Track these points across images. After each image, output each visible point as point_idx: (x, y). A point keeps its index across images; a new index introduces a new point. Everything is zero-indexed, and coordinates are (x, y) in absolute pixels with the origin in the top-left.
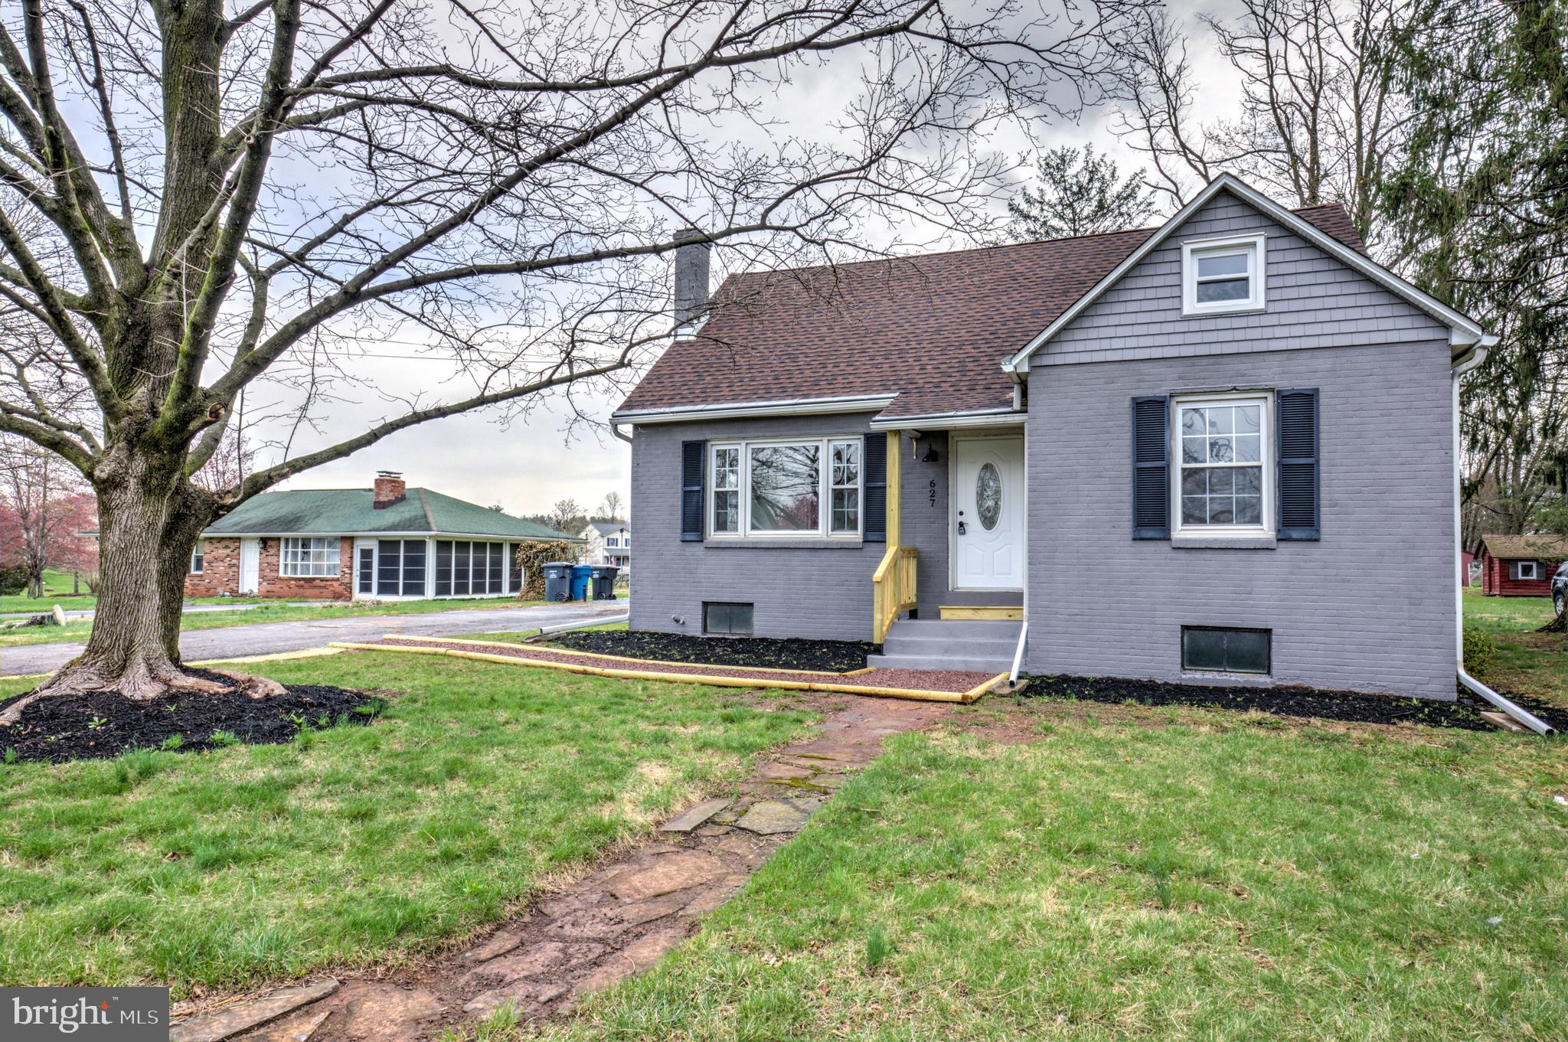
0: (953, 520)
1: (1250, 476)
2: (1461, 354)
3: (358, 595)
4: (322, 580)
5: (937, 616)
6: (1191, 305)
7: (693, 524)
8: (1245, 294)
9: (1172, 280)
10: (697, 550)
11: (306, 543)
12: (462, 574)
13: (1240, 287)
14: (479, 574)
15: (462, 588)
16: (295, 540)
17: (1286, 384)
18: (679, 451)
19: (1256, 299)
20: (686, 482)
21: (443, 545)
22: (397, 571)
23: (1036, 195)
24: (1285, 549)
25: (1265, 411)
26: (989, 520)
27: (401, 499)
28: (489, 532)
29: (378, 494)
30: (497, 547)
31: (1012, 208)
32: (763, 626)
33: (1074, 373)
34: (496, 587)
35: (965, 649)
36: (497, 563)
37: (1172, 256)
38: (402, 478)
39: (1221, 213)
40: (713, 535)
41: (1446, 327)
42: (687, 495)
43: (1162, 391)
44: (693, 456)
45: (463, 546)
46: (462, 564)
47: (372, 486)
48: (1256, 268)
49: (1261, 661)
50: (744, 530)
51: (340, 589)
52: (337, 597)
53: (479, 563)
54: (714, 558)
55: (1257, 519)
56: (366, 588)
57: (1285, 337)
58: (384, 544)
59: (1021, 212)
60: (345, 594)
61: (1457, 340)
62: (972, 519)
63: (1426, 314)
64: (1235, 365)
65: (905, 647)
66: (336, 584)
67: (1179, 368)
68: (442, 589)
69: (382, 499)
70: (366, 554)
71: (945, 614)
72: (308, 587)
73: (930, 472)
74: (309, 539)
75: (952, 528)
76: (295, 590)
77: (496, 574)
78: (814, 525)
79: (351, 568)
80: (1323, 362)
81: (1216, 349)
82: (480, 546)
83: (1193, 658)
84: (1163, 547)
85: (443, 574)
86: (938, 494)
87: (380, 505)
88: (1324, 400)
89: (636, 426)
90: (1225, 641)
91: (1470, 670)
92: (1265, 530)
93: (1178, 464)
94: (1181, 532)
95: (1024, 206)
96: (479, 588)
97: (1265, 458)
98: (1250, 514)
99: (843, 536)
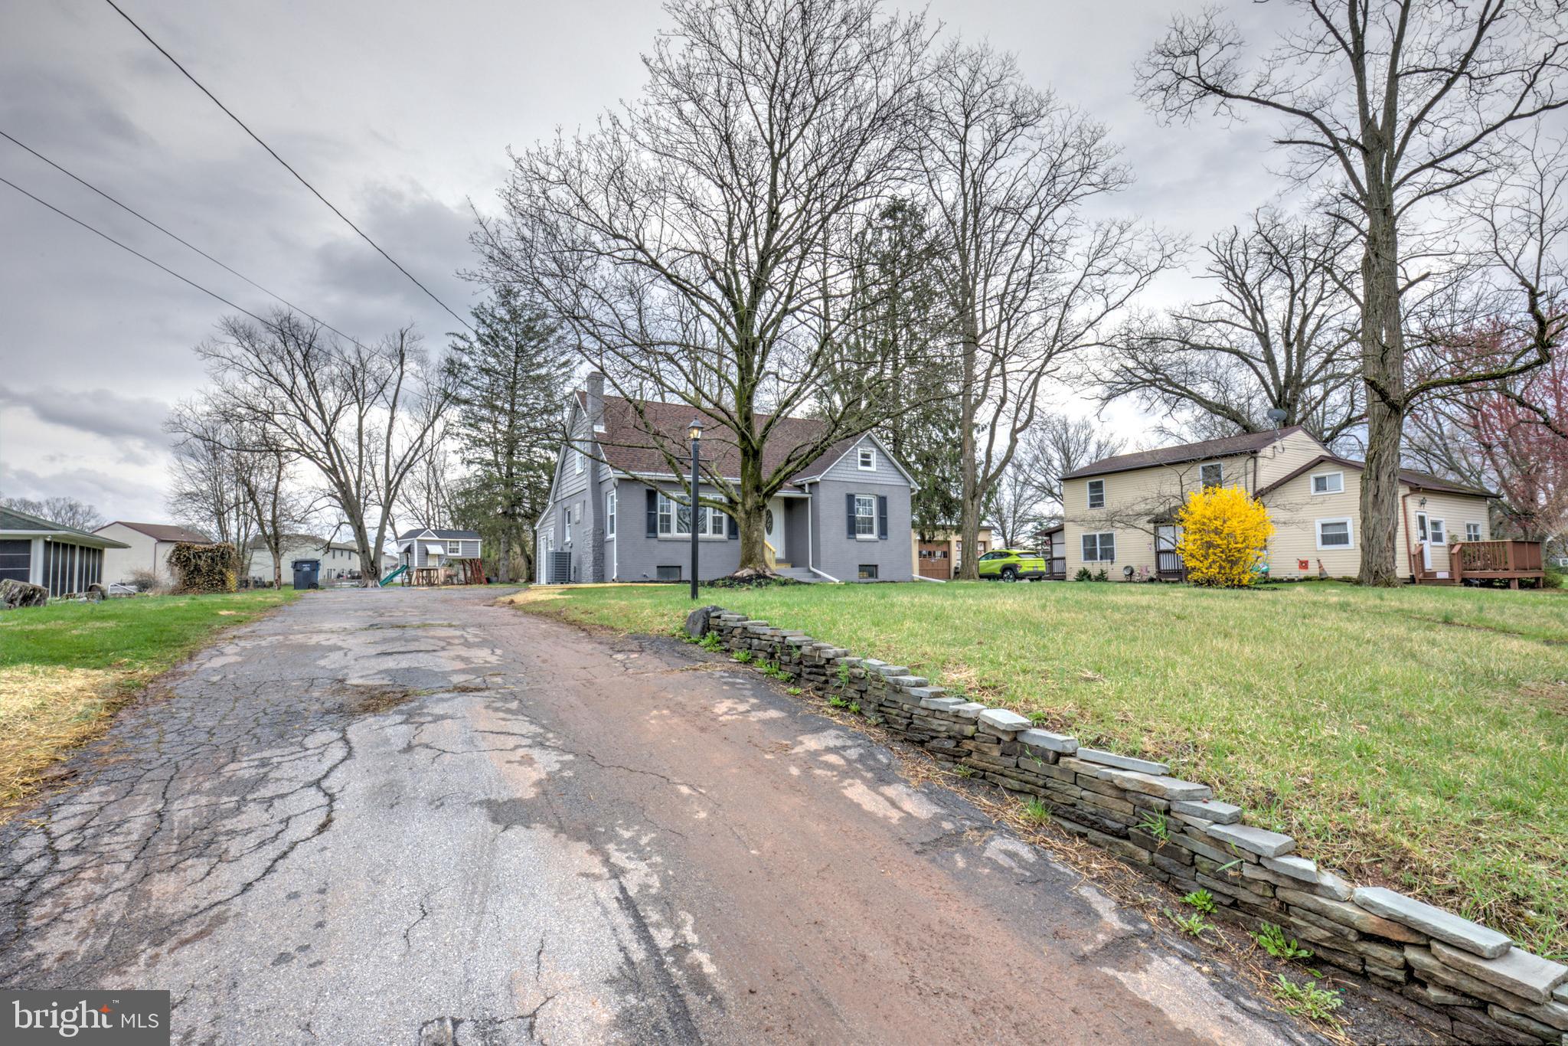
1: (872, 520)
2: (912, 490)
6: (860, 467)
7: (651, 529)
8: (870, 466)
9: (856, 458)
10: (654, 542)
13: (868, 463)
17: (880, 494)
18: (644, 493)
19: (873, 468)
20: (648, 510)
21: (46, 546)
24: (880, 542)
25: (874, 501)
32: (685, 576)
33: (831, 483)
39: (866, 441)
40: (661, 535)
41: (910, 483)
42: (649, 515)
43: (853, 492)
44: (651, 495)
48: (873, 459)
50: (674, 533)
54: (663, 545)
55: (873, 533)
57: (880, 480)
61: (912, 487)
64: (868, 487)
67: (857, 486)
78: (705, 531)
80: (887, 489)
81: (865, 481)
83: (861, 575)
84: (854, 540)
85: (45, 575)
88: (887, 500)
89: (619, 479)
92: (874, 536)
93: (857, 515)
94: (858, 536)
97: (875, 515)
98: (871, 531)
99: (718, 536)
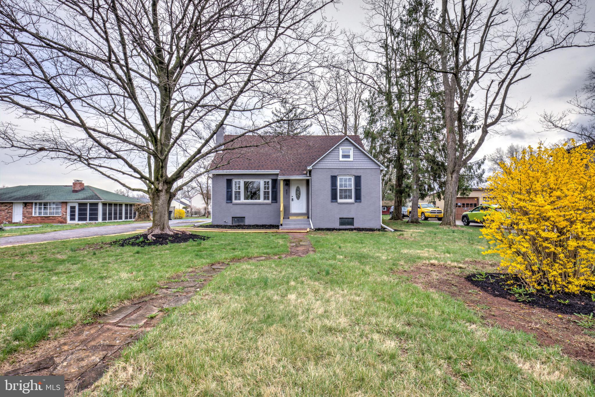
0: (291, 198)
1: (350, 190)
2: (382, 171)
3: (69, 221)
4: (53, 217)
5: (289, 218)
6: (341, 159)
7: (229, 198)
8: (349, 158)
9: (337, 154)
10: (230, 205)
11: (45, 204)
12: (110, 214)
13: (348, 156)
14: (115, 214)
15: (110, 218)
16: (40, 204)
17: (357, 174)
18: (226, 181)
19: (351, 159)
20: (227, 189)
21: (104, 204)
22: (87, 213)
23: (279, 110)
24: (356, 204)
25: (353, 179)
26: (298, 197)
27: (83, 189)
28: (119, 201)
29: (74, 188)
30: (121, 205)
31: (273, 113)
32: (247, 222)
33: (320, 170)
34: (121, 218)
35: (299, 224)
36: (121, 210)
37: (337, 149)
38: (83, 182)
39: (346, 143)
40: (234, 201)
41: (380, 166)
42: (228, 192)
43: (336, 174)
44: (229, 183)
45: (110, 205)
46: (110, 211)
47: (72, 184)
48: (351, 153)
49: (352, 224)
50: (242, 200)
51: (62, 220)
52: (61, 222)
53: (115, 210)
54: (235, 207)
55: (351, 198)
56: (73, 219)
57: (356, 166)
58: (80, 204)
59: (275, 115)
60: (63, 221)
61: (381, 169)
62: (295, 197)
63: (377, 164)
64: (348, 170)
65: (286, 224)
66: (59, 218)
67: (339, 170)
68: (104, 219)
69: (76, 189)
70: (73, 208)
71: (290, 218)
72: (45, 220)
73: (286, 187)
74: (47, 203)
75: (291, 200)
76: (40, 221)
77: (121, 214)
78: (259, 199)
79: (66, 212)
80: (362, 171)
81: (345, 167)
82: (116, 205)
83: (341, 224)
84: (336, 203)
85: (104, 214)
86: (287, 192)
87: (75, 191)
88: (362, 178)
89: (213, 175)
90: (346, 220)
91: (383, 223)
92: (352, 200)
93: (339, 188)
94: (339, 201)
95: (275, 112)
96: (115, 218)
97: (353, 187)
98: (350, 197)
99: (266, 201)
